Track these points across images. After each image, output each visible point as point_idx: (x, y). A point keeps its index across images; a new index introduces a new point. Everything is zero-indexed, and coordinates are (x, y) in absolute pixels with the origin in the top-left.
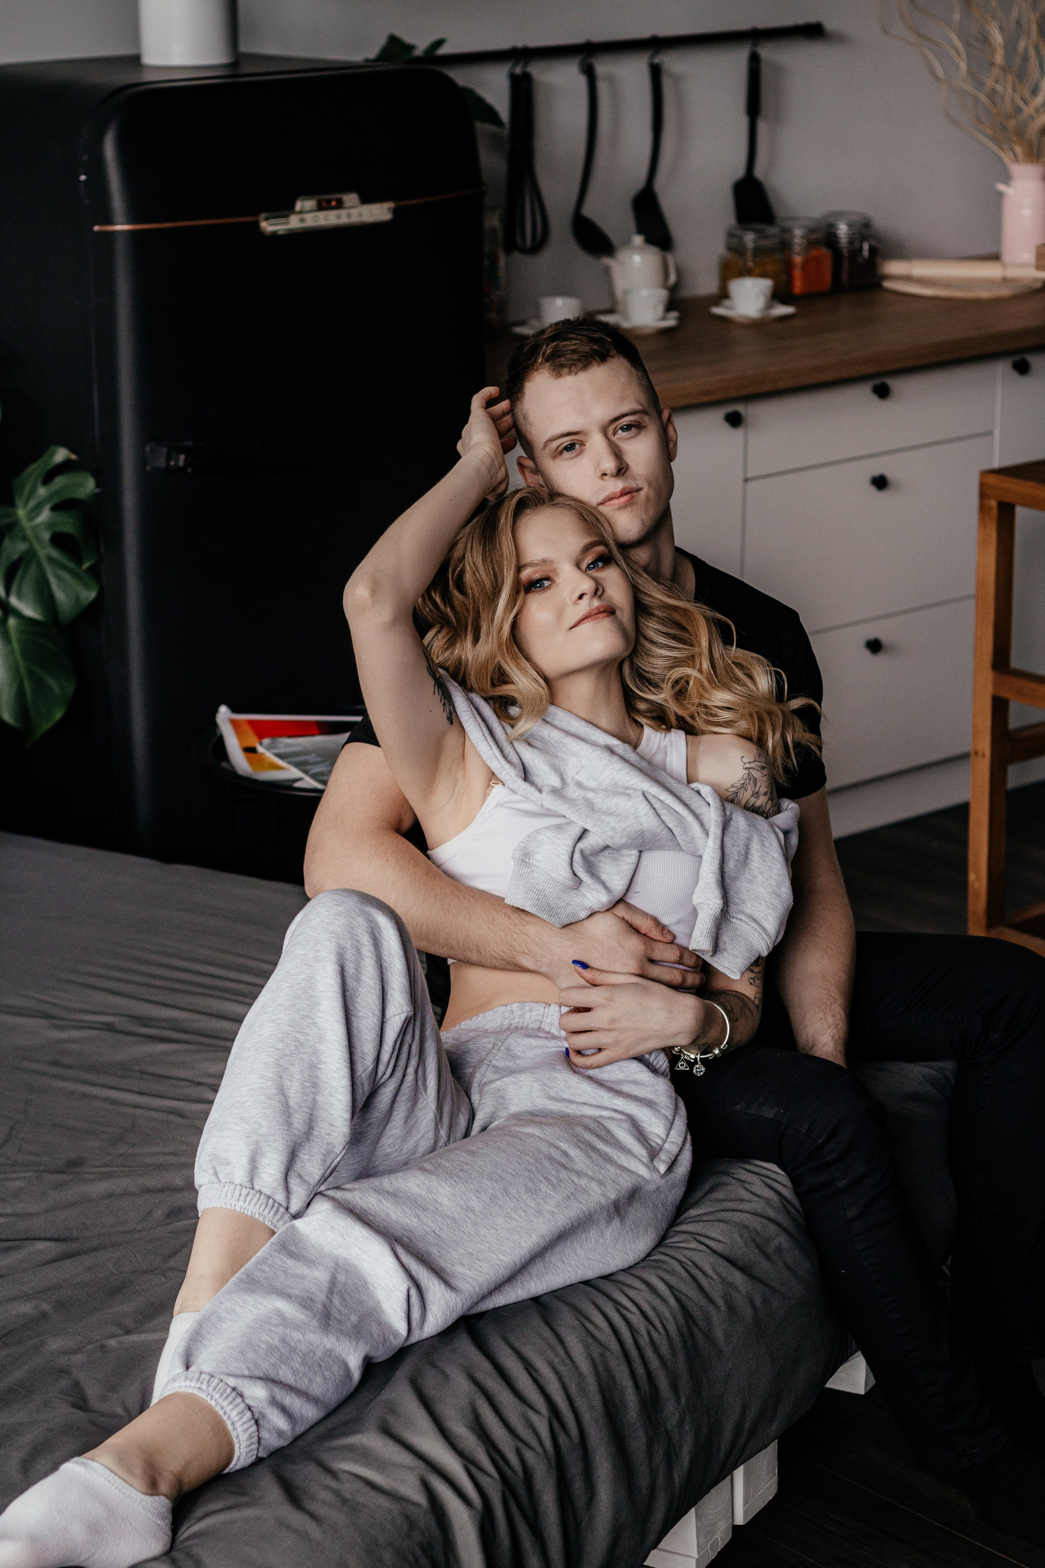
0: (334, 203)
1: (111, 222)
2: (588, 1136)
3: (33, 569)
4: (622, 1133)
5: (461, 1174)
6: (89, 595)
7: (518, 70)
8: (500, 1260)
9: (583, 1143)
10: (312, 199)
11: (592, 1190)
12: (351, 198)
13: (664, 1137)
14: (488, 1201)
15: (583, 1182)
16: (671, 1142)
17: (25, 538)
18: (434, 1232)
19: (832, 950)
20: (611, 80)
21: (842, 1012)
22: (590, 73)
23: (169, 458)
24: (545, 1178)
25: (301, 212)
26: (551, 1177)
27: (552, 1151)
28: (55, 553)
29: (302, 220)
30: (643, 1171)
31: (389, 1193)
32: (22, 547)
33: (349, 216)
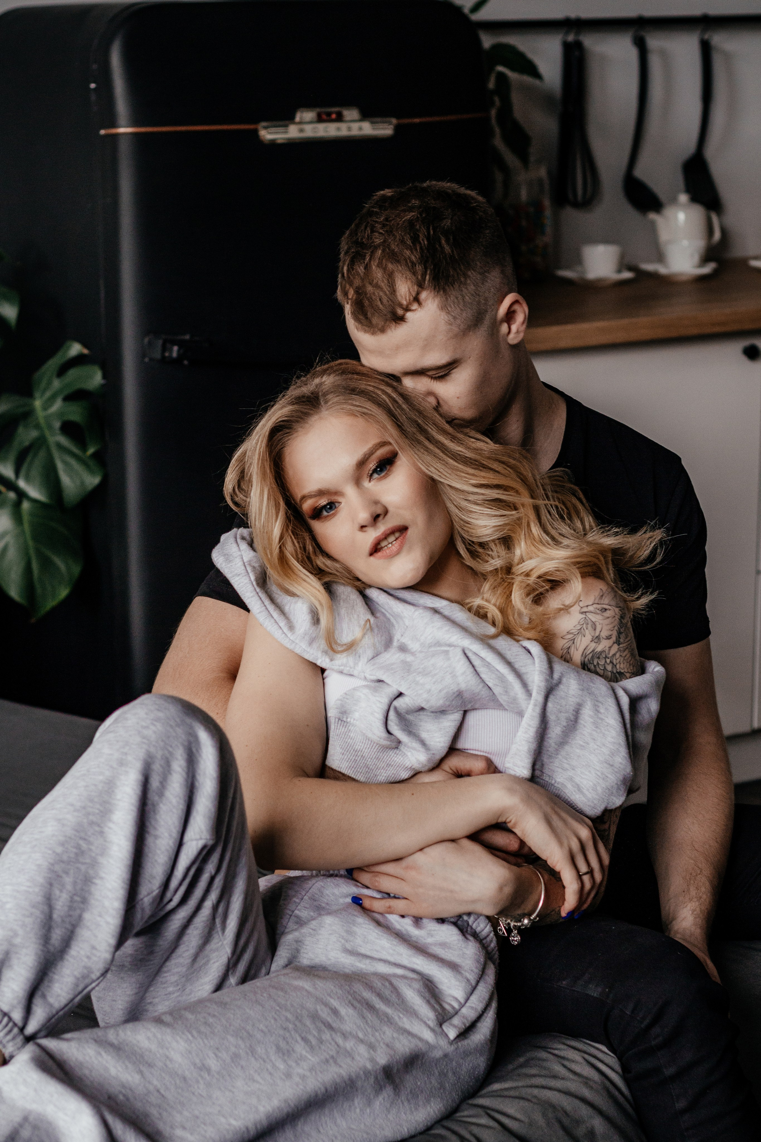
0: (334, 116)
1: (114, 125)
2: (367, 995)
3: (42, 454)
4: (411, 993)
5: (203, 1029)
6: (93, 480)
7: (571, 38)
8: (230, 1125)
9: (359, 1002)
10: (313, 111)
11: (359, 1054)
12: (351, 114)
13: (462, 1001)
14: (228, 1060)
15: (349, 1045)
16: (470, 1007)
17: (38, 426)
18: (158, 1091)
19: (704, 817)
20: (663, 54)
21: (708, 884)
22: (641, 45)
23: (164, 349)
24: (302, 1038)
25: (300, 123)
26: (310, 1038)
27: (318, 1008)
28: (63, 440)
29: (301, 131)
30: (428, 1036)
31: (112, 1045)
32: (34, 434)
33: (349, 129)
